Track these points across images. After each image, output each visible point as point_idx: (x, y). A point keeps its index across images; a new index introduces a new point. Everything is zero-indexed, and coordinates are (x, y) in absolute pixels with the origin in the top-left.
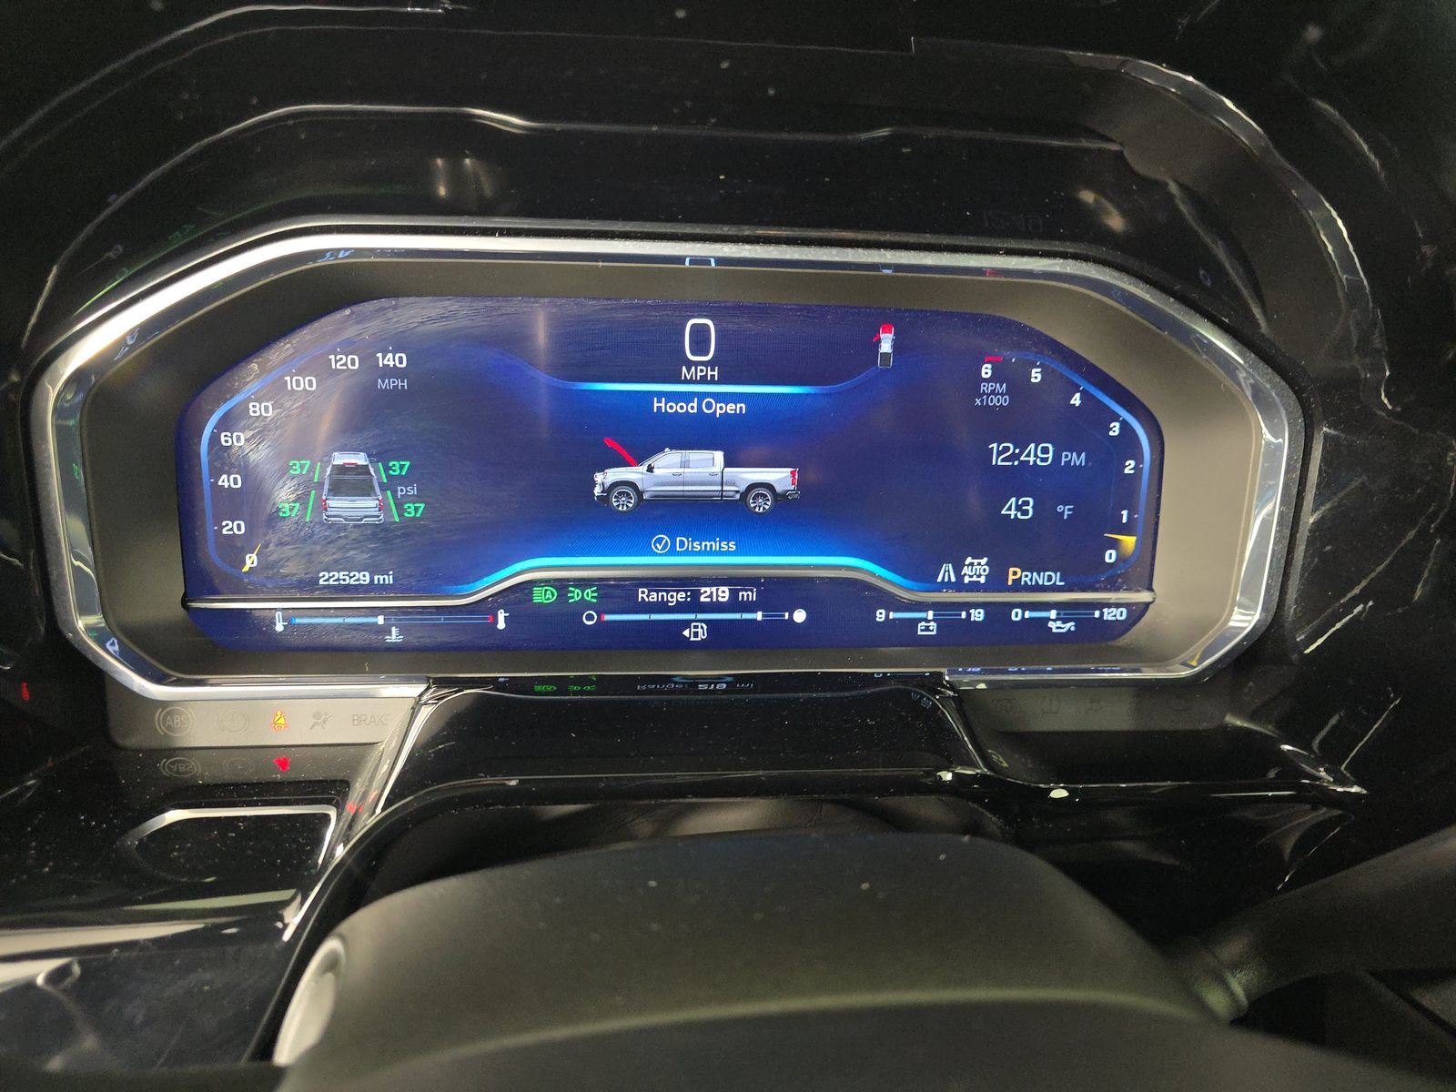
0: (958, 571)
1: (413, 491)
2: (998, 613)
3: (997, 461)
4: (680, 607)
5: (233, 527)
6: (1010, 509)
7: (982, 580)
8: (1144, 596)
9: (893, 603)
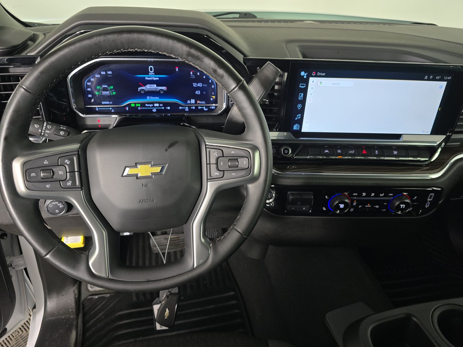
0: (190, 101)
1: (114, 91)
2: (196, 107)
3: (194, 86)
4: (152, 107)
5: (90, 96)
6: (197, 93)
7: (194, 103)
8: (217, 105)
9: (181, 106)
